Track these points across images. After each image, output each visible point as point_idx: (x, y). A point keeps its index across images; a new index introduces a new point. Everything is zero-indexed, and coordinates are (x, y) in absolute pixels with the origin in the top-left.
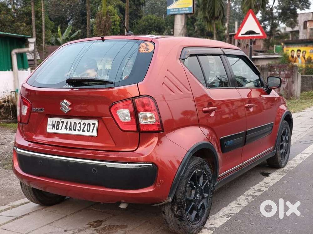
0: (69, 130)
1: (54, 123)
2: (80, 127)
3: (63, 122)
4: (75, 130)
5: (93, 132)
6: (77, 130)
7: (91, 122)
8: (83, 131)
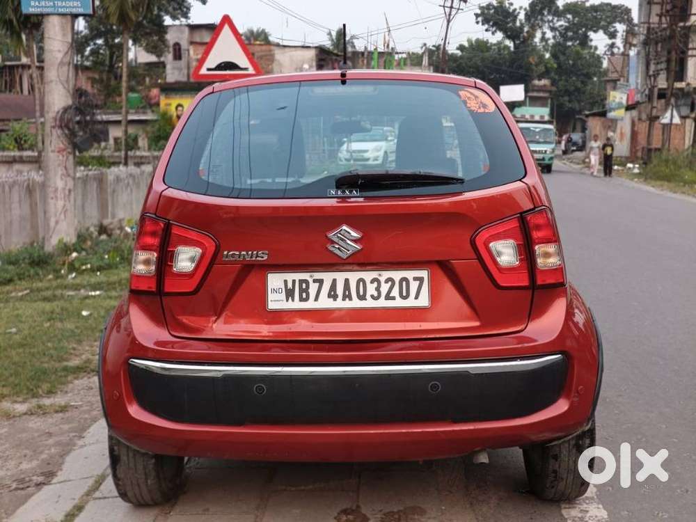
0: (344, 299)
1: (290, 285)
2: (378, 289)
3: (321, 282)
4: (362, 298)
5: (420, 298)
6: (368, 297)
7: (410, 274)
8: (388, 297)
